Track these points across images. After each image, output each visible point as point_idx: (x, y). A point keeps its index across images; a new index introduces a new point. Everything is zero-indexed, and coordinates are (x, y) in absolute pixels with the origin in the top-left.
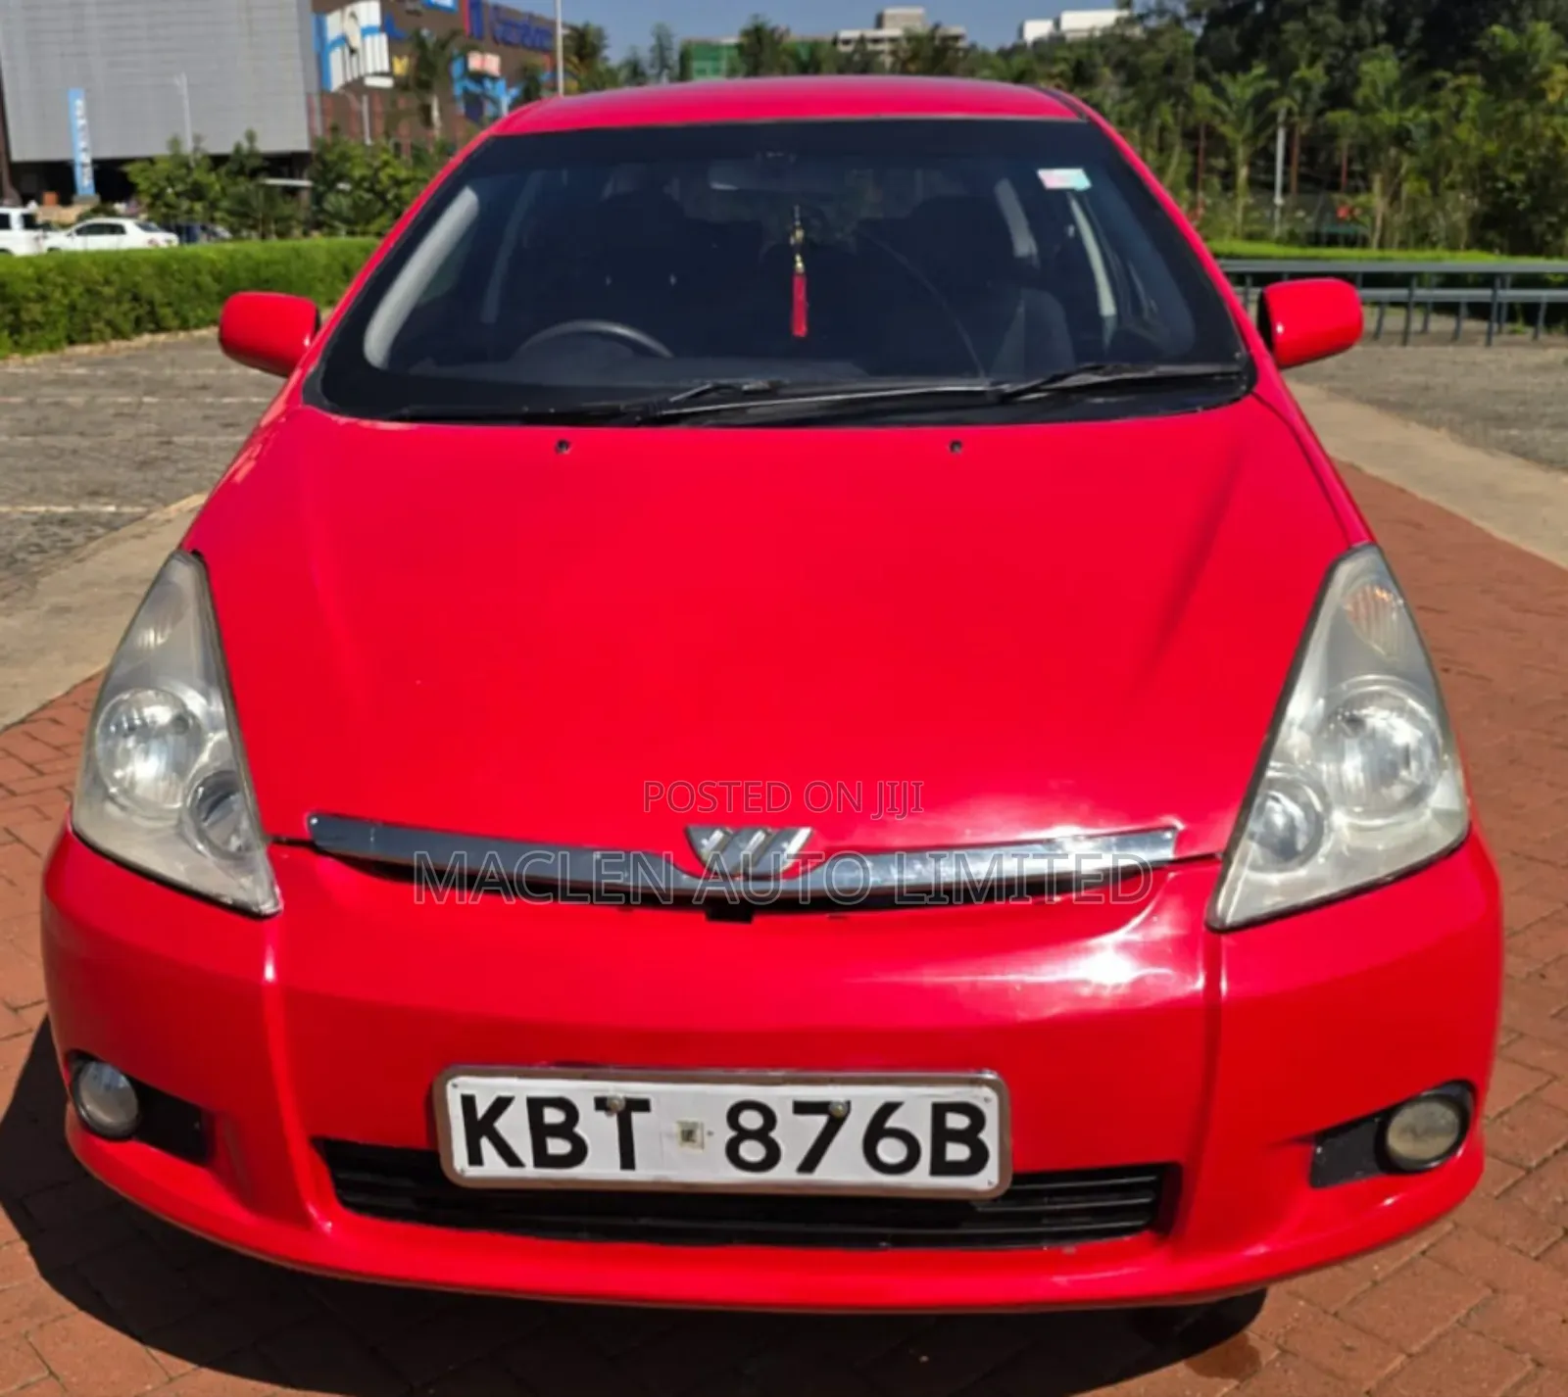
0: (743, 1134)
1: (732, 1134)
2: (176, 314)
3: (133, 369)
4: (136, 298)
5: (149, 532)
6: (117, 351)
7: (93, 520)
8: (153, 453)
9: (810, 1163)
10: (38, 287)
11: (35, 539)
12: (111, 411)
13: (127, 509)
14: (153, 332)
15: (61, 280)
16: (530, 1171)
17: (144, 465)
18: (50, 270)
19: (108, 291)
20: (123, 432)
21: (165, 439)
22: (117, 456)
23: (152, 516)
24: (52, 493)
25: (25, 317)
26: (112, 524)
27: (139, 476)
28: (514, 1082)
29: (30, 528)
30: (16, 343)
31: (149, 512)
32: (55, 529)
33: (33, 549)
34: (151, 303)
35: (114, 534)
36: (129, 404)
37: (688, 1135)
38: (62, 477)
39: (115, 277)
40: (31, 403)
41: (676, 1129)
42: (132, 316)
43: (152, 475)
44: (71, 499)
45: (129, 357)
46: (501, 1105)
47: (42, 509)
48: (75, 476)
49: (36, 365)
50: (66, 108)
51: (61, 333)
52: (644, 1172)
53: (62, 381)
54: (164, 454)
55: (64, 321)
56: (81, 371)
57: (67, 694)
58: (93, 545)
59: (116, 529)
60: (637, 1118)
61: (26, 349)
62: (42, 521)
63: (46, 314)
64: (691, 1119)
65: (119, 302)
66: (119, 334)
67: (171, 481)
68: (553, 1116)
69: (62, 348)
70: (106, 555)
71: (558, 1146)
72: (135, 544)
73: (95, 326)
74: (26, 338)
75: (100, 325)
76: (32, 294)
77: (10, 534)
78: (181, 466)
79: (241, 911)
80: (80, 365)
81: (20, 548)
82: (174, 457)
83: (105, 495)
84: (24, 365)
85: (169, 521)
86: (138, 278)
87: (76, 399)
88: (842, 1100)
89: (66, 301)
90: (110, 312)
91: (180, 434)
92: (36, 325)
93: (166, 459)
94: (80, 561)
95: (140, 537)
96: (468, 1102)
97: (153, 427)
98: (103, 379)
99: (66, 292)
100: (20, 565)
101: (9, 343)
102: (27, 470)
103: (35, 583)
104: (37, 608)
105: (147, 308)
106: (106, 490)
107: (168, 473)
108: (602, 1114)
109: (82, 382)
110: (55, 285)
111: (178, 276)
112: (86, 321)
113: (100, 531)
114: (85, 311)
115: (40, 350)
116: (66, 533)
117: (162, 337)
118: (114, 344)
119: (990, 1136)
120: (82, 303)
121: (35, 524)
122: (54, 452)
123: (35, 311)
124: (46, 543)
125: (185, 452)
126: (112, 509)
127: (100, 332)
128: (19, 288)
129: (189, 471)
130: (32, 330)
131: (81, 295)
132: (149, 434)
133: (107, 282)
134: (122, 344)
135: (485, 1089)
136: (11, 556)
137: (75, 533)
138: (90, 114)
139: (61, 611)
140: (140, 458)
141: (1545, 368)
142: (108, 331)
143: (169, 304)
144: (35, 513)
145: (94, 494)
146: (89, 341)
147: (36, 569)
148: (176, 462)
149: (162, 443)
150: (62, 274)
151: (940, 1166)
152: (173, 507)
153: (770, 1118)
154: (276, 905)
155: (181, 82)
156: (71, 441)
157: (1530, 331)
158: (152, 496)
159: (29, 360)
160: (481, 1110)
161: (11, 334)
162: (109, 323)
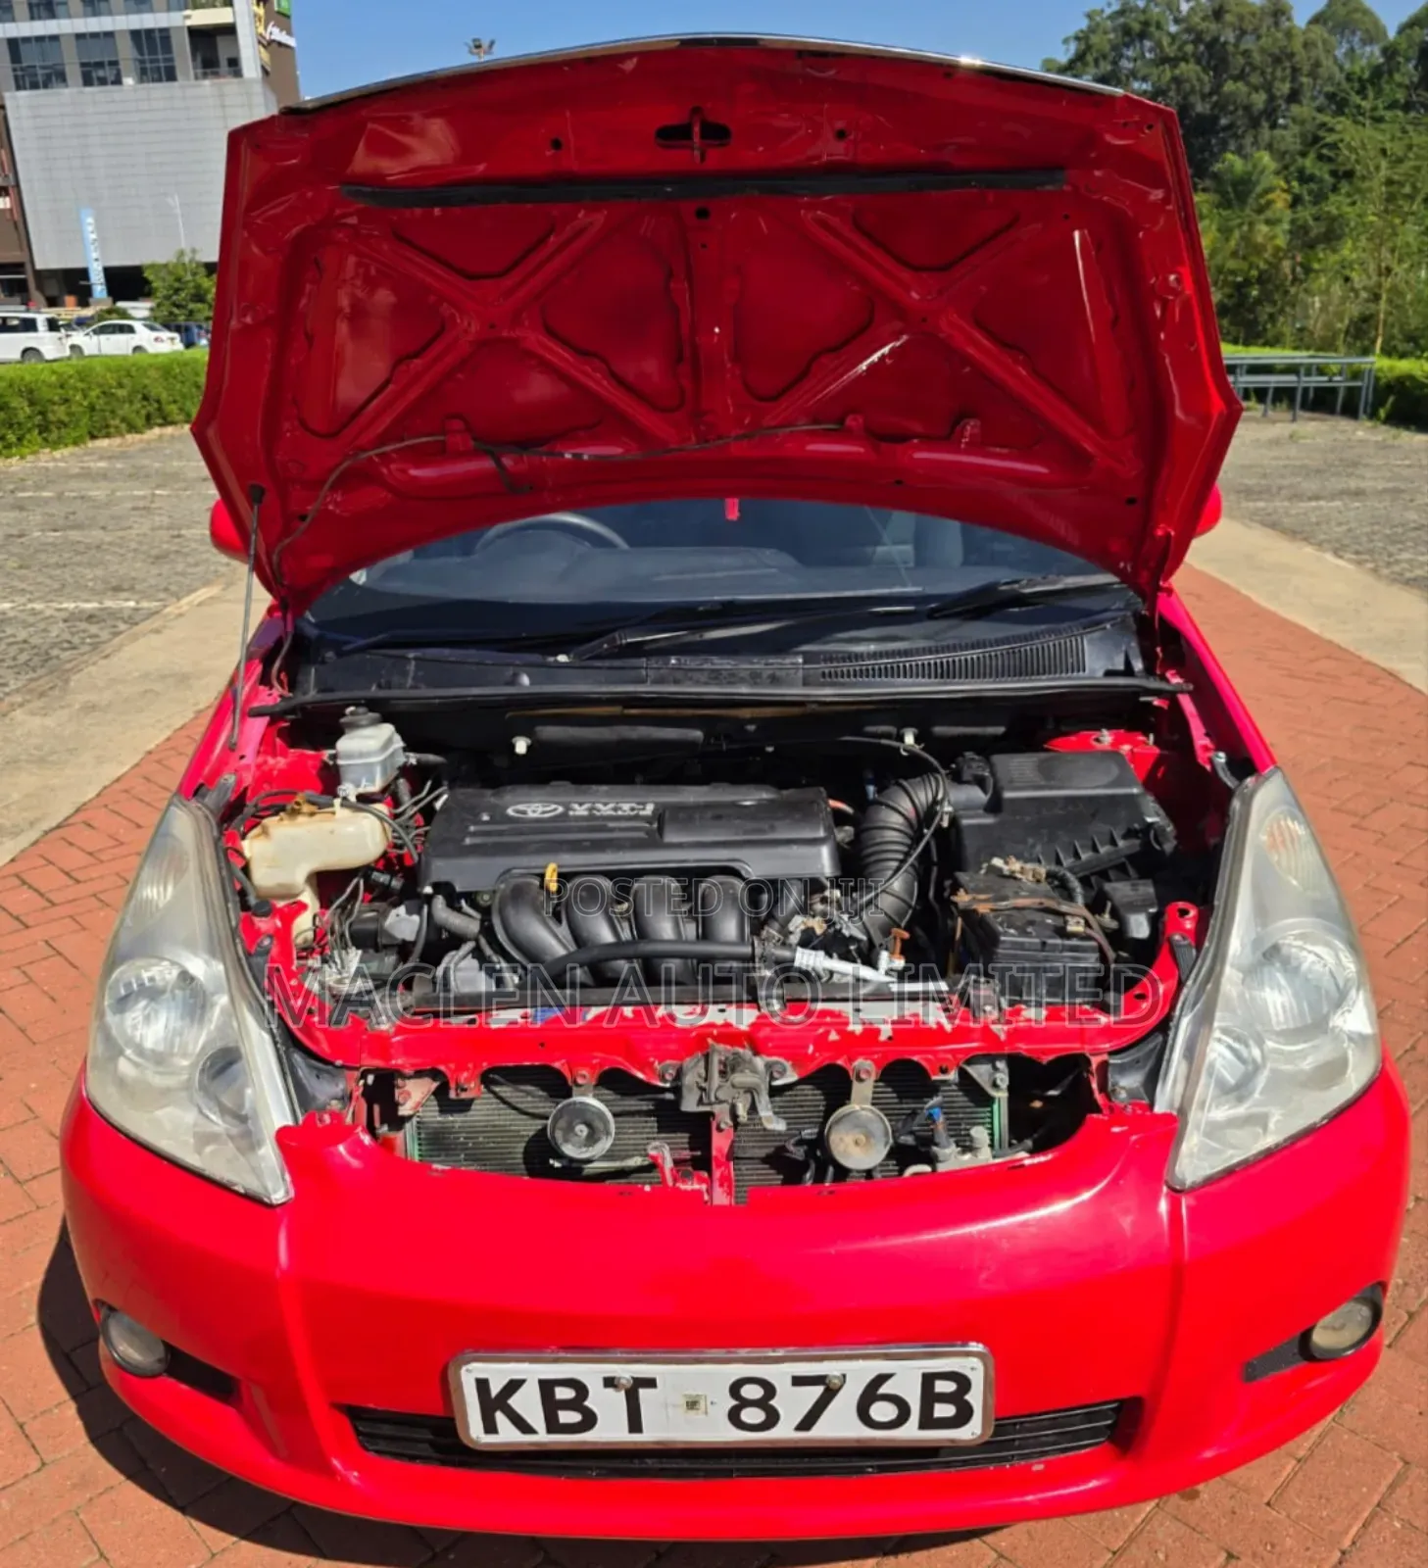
0: (746, 1403)
1: (734, 1403)
2: (181, 409)
3: (146, 462)
4: (145, 398)
5: (165, 627)
6: (133, 443)
7: (114, 614)
8: (165, 546)
9: (807, 1423)
10: (60, 391)
11: (66, 636)
12: (129, 505)
13: (145, 604)
14: (161, 425)
15: (80, 385)
16: (542, 1436)
17: (159, 558)
18: (71, 377)
19: (121, 393)
20: (141, 526)
21: (176, 533)
22: (135, 550)
23: (168, 610)
24: (80, 589)
25: (51, 417)
26: (132, 619)
27: (154, 571)
28: (526, 1366)
29: (61, 625)
30: (45, 440)
31: (165, 606)
32: (83, 625)
33: (66, 645)
34: (158, 401)
35: (136, 629)
36: (144, 498)
37: (692, 1405)
38: (89, 573)
39: (126, 381)
40: (60, 497)
41: (683, 1402)
42: (143, 412)
43: (165, 569)
44: (96, 593)
45: (143, 450)
46: (514, 1386)
47: (72, 606)
48: (99, 572)
49: (63, 459)
50: (79, 222)
51: (84, 431)
52: (652, 1433)
53: (87, 475)
54: (174, 548)
55: (85, 420)
56: (102, 464)
57: (98, 795)
58: (117, 640)
59: (136, 624)
60: (643, 1392)
61: (55, 445)
62: (71, 618)
63: (70, 414)
64: (694, 1393)
65: (131, 402)
66: (132, 428)
67: (183, 574)
68: (563, 1393)
69: (85, 443)
70: (128, 651)
71: (567, 1417)
72: (155, 639)
73: (112, 422)
74: (54, 436)
75: (117, 422)
76: (56, 398)
77: (45, 630)
78: (191, 560)
79: (252, 1200)
80: (101, 458)
81: (54, 645)
82: (185, 550)
83: (124, 590)
84: (55, 460)
85: (181, 615)
86: (147, 381)
87: (98, 492)
88: (838, 1374)
89: (85, 403)
90: (125, 410)
91: (189, 527)
92: (62, 424)
93: (177, 552)
94: (107, 657)
95: (157, 631)
96: (482, 1385)
97: (166, 521)
98: (120, 472)
99: (85, 396)
100: (55, 661)
101: (39, 440)
102: (58, 566)
103: (67, 681)
104: (69, 706)
105: (156, 405)
106: (126, 586)
107: (180, 567)
108: (610, 1391)
109: (104, 476)
110: (76, 389)
111: (180, 378)
112: (105, 419)
113: (122, 627)
114: (103, 411)
115: (66, 445)
116: (93, 629)
117: (169, 430)
118: (129, 437)
119: (975, 1397)
120: (100, 403)
121: (65, 621)
122: (81, 548)
123: (60, 412)
124: (76, 640)
125: (194, 545)
126: (132, 604)
127: (117, 427)
128: (46, 393)
129: (196, 565)
130: (59, 428)
131: (98, 397)
132: (160, 528)
133: (121, 385)
134: (137, 437)
135: (498, 1373)
136: (47, 653)
137: (102, 629)
138: (99, 228)
139: (90, 708)
140: (154, 552)
141: (1276, 442)
142: (123, 426)
143: (175, 402)
144: (66, 609)
145: (117, 589)
146: (108, 436)
147: (68, 666)
148: (187, 555)
149: (174, 537)
150: (82, 380)
151: (928, 1421)
152: (185, 601)
153: (770, 1390)
154: (287, 1192)
155: (175, 201)
156: (97, 535)
157: (1261, 407)
158: (166, 590)
159: (57, 454)
160: (495, 1390)
161: (40, 433)
162: (123, 420)
